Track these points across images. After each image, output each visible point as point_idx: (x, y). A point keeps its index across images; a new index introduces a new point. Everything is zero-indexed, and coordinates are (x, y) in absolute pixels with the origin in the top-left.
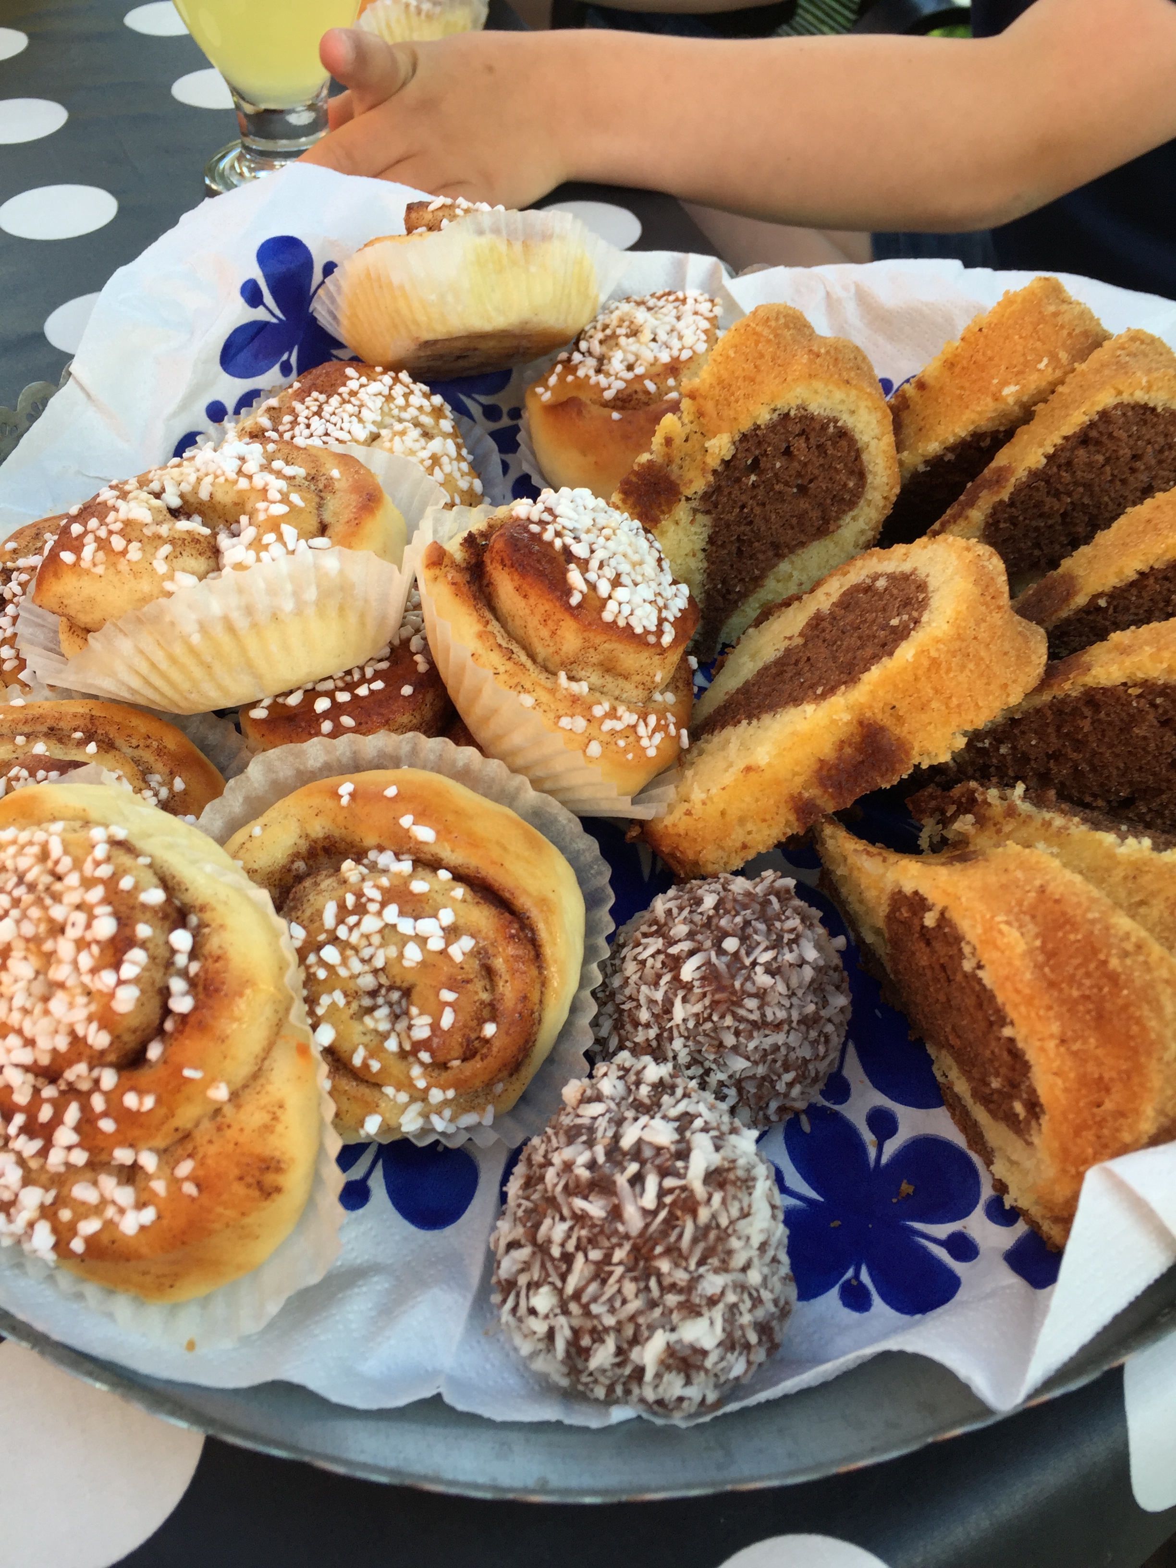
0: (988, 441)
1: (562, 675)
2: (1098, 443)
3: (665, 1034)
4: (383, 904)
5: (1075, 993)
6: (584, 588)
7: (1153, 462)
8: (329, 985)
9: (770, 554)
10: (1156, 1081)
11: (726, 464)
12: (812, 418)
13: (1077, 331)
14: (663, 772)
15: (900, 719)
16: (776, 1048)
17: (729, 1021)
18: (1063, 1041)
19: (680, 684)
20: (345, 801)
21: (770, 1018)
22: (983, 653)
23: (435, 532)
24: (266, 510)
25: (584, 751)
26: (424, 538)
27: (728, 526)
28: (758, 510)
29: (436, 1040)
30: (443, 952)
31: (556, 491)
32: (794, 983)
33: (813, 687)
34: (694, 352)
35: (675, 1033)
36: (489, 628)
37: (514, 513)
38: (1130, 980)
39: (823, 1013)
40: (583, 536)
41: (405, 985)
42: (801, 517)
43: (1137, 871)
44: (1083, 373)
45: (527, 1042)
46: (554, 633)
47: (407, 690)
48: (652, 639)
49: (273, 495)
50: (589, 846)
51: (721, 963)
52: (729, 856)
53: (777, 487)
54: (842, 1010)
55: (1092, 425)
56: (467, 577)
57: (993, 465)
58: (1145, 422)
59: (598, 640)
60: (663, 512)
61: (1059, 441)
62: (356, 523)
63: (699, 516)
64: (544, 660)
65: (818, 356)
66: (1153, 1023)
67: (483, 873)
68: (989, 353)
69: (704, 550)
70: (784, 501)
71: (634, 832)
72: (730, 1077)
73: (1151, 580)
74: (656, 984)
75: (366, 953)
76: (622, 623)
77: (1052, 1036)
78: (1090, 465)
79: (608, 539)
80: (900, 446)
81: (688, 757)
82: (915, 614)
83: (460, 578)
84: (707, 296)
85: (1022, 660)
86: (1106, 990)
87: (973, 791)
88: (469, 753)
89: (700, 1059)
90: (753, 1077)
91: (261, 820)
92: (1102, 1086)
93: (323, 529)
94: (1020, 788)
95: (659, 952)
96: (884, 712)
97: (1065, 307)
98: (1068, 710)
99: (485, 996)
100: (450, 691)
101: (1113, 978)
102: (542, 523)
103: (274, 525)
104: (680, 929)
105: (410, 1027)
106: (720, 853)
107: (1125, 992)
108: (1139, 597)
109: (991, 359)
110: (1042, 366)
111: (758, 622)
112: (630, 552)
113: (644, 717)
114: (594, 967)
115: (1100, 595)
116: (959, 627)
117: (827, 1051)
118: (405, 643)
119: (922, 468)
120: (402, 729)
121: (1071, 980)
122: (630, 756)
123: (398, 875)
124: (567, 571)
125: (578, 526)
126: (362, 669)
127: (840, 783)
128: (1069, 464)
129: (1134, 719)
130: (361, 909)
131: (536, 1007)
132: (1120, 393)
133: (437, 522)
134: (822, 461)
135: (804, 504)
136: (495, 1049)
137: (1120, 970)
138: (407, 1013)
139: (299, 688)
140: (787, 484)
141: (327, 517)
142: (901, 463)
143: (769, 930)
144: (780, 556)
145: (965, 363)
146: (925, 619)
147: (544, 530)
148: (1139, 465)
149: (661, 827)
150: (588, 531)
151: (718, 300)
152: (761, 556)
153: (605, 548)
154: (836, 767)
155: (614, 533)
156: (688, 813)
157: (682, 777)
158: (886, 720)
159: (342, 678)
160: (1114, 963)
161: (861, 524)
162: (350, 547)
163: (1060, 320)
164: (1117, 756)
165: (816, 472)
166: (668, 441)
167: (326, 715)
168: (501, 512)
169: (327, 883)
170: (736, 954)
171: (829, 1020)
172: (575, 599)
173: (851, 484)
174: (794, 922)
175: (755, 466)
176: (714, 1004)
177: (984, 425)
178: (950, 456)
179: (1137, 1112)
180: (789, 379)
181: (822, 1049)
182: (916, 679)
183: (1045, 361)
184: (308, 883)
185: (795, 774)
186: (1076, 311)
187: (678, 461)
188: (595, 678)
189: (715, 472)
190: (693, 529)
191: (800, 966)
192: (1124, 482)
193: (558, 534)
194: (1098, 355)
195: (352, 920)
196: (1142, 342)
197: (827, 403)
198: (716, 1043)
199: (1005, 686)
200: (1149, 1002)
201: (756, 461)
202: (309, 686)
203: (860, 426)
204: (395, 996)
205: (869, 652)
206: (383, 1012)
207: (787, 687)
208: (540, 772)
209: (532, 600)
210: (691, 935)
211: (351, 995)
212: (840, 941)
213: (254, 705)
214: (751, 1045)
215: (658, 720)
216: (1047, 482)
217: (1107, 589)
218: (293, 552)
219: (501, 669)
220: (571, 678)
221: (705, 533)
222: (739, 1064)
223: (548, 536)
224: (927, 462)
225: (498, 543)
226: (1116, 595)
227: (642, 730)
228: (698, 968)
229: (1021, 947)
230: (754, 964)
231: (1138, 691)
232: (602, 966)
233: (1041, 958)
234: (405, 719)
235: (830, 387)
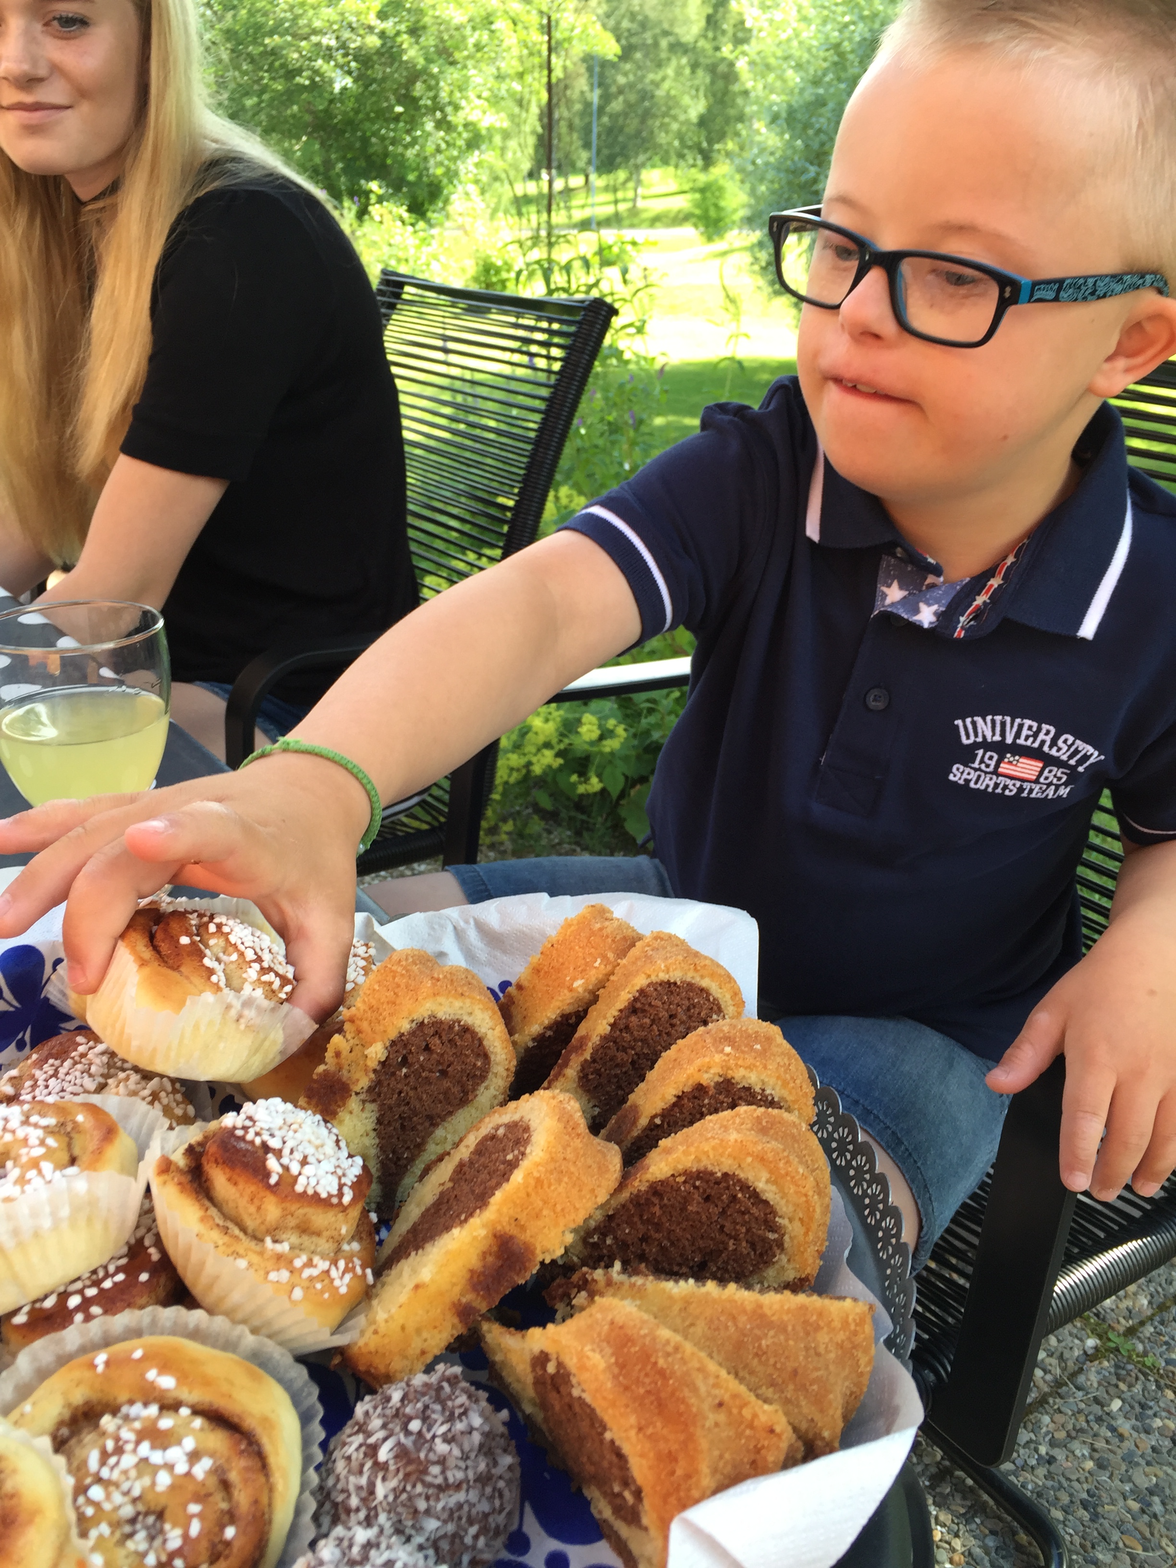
0: (574, 1019)
1: (268, 1240)
2: (644, 1011)
3: (372, 1513)
4: (138, 1443)
5: (642, 1391)
6: (280, 1170)
7: (684, 1018)
8: (95, 1521)
9: (427, 1124)
10: (704, 1444)
11: (383, 1064)
12: (441, 1022)
13: (618, 938)
14: (357, 1305)
15: (523, 1228)
16: (460, 1506)
17: (419, 1488)
18: (640, 1429)
19: (364, 1235)
20: (100, 1368)
21: (451, 1480)
22: (572, 1169)
23: (163, 1148)
24: (28, 1154)
25: (290, 1297)
26: (153, 1155)
27: (390, 1108)
28: (412, 1093)
29: (186, 1548)
30: (188, 1474)
31: (254, 1103)
32: (466, 1447)
33: (459, 1216)
34: (356, 984)
35: (380, 1509)
36: (209, 1212)
37: (223, 1125)
38: (673, 1373)
39: (493, 1471)
40: (277, 1133)
41: (159, 1508)
42: (446, 1093)
43: (687, 1302)
44: (625, 965)
45: (261, 1540)
46: (259, 1208)
47: (144, 1277)
48: (335, 1201)
49: (33, 1141)
50: (300, 1373)
51: (408, 1442)
52: (412, 1363)
53: (424, 1074)
54: (510, 1468)
55: (636, 999)
56: (189, 1177)
57: (577, 1035)
58: (672, 993)
59: (293, 1207)
60: (339, 1107)
61: (616, 1013)
62: (99, 1152)
63: (367, 1105)
64: (254, 1231)
65: (438, 980)
66: (693, 1401)
67: (215, 1406)
68: (561, 960)
69: (375, 1130)
70: (430, 1084)
71: (337, 1360)
72: (428, 1540)
73: (686, 1100)
74: (361, 1472)
75: (125, 1486)
76: (310, 1192)
77: (631, 1427)
78: (642, 1027)
79: (295, 1132)
80: (511, 1032)
81: (374, 1291)
82: (522, 1149)
83: (186, 1179)
84: (362, 942)
85: (603, 1169)
86: (659, 1383)
87: (584, 1274)
88: (197, 1316)
89: (401, 1528)
90: (445, 1536)
91: (31, 1400)
92: (672, 1458)
93: (73, 1161)
94: (618, 1265)
95: (361, 1446)
96: (510, 1224)
97: (607, 923)
98: (642, 1201)
99: (224, 1506)
100: (180, 1270)
101: (662, 1373)
102: (245, 1128)
103: (35, 1164)
104: (376, 1423)
105: (165, 1541)
106: (405, 1362)
107: (671, 1382)
108: (681, 1113)
109: (563, 964)
110: (597, 964)
111: (421, 1178)
112: (313, 1139)
113: (335, 1262)
114: (311, 1471)
115: (655, 1116)
116: (551, 1153)
117: (502, 1505)
118: (140, 1241)
119: (531, 1044)
120: (142, 1307)
121: (638, 1381)
122: (326, 1296)
123: (148, 1418)
124: (265, 1160)
125: (272, 1126)
126: (105, 1267)
127: (488, 1286)
128: (627, 1027)
129: (686, 1200)
130: (119, 1450)
131: (266, 1510)
132: (649, 976)
133: (164, 1140)
134: (454, 1051)
135: (446, 1084)
136: (235, 1550)
137: (665, 1366)
138: (162, 1531)
139: (52, 1293)
140: (431, 1071)
141: (76, 1151)
142: (514, 1043)
143: (444, 1409)
144: (435, 1125)
145: (546, 968)
146: (528, 1151)
147: (247, 1132)
148: (676, 1021)
149: (355, 1349)
150: (280, 1128)
151: (371, 944)
152: (420, 1127)
153: (293, 1138)
154: (482, 1273)
155: (300, 1126)
156: (376, 1332)
157: (370, 1306)
158: (513, 1231)
159: (89, 1278)
160: (661, 1362)
161: (492, 1091)
162: (95, 1170)
163: (605, 932)
164: (684, 1230)
165: (451, 1059)
166: (338, 1054)
167: (78, 1309)
168: (213, 1125)
169: (89, 1437)
170: (420, 1433)
171: (500, 1477)
172: (273, 1180)
173: (479, 1064)
174: (463, 1399)
175: (405, 1062)
176: (407, 1476)
177: (568, 1009)
178: (549, 1033)
179: (697, 1471)
180: (420, 998)
181: (497, 1503)
182: (528, 1195)
183: (599, 961)
184: (73, 1442)
185: (454, 1285)
186: (616, 924)
187: (346, 1067)
188: (294, 1239)
189: (375, 1071)
190: (364, 1115)
191: (470, 1433)
192: (668, 1034)
193: (257, 1134)
194: (634, 952)
195: (113, 1460)
196: (662, 939)
197: (450, 1011)
198: (412, 1510)
199: (593, 1191)
200: (688, 1386)
201: (405, 1059)
202: (62, 1289)
203: (477, 1022)
204: (151, 1519)
205: (493, 1182)
206: (141, 1535)
207: (442, 1220)
208: (256, 1322)
209: (241, 1186)
210: (384, 1426)
211: (115, 1525)
212: (505, 1414)
213: (15, 1312)
214: (440, 1506)
215: (347, 1264)
216: (615, 1042)
217: (659, 1111)
218: (50, 1182)
219: (220, 1242)
220: (275, 1241)
221: (374, 1117)
222: (432, 1525)
223: (250, 1136)
224: (534, 1040)
225: (212, 1148)
226: (665, 1114)
227: (334, 1273)
228: (391, 1450)
229: (602, 1365)
230: (434, 1437)
231: (683, 1179)
232: (318, 1468)
233: (616, 1370)
234: (143, 1300)
235: (451, 1000)
